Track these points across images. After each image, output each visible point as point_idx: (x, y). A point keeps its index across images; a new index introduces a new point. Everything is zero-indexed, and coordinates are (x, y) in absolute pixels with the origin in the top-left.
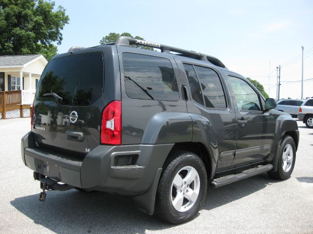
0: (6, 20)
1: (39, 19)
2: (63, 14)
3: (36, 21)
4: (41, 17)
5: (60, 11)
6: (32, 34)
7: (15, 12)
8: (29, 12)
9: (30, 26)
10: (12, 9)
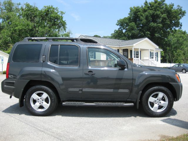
0: (146, 19)
1: (164, 15)
2: (181, 10)
3: (163, 17)
4: (165, 15)
5: (178, 9)
6: (161, 25)
7: (150, 14)
8: (158, 13)
9: (160, 21)
10: (149, 13)
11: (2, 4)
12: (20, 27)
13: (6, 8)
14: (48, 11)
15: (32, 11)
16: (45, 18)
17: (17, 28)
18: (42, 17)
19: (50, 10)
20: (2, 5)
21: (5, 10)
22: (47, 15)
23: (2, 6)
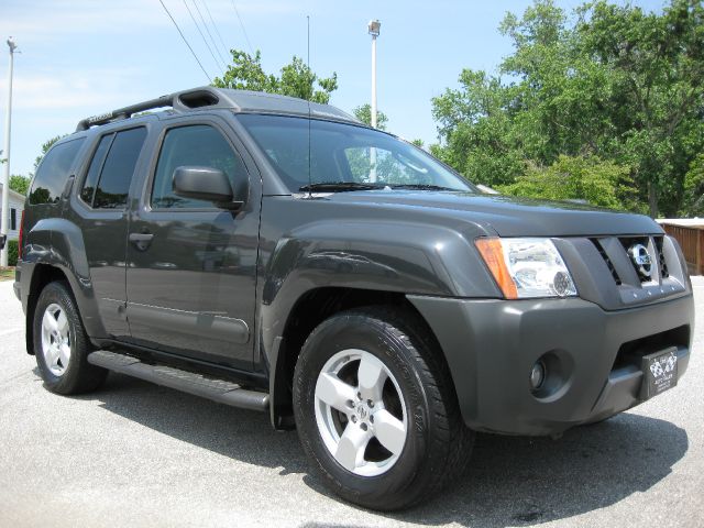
11: (518, 22)
12: (568, 95)
13: (532, 31)
14: (684, 14)
15: (619, 27)
16: (673, 45)
17: (557, 99)
18: (662, 43)
19: (690, 10)
20: (521, 24)
21: (530, 38)
22: (680, 30)
23: (523, 28)
